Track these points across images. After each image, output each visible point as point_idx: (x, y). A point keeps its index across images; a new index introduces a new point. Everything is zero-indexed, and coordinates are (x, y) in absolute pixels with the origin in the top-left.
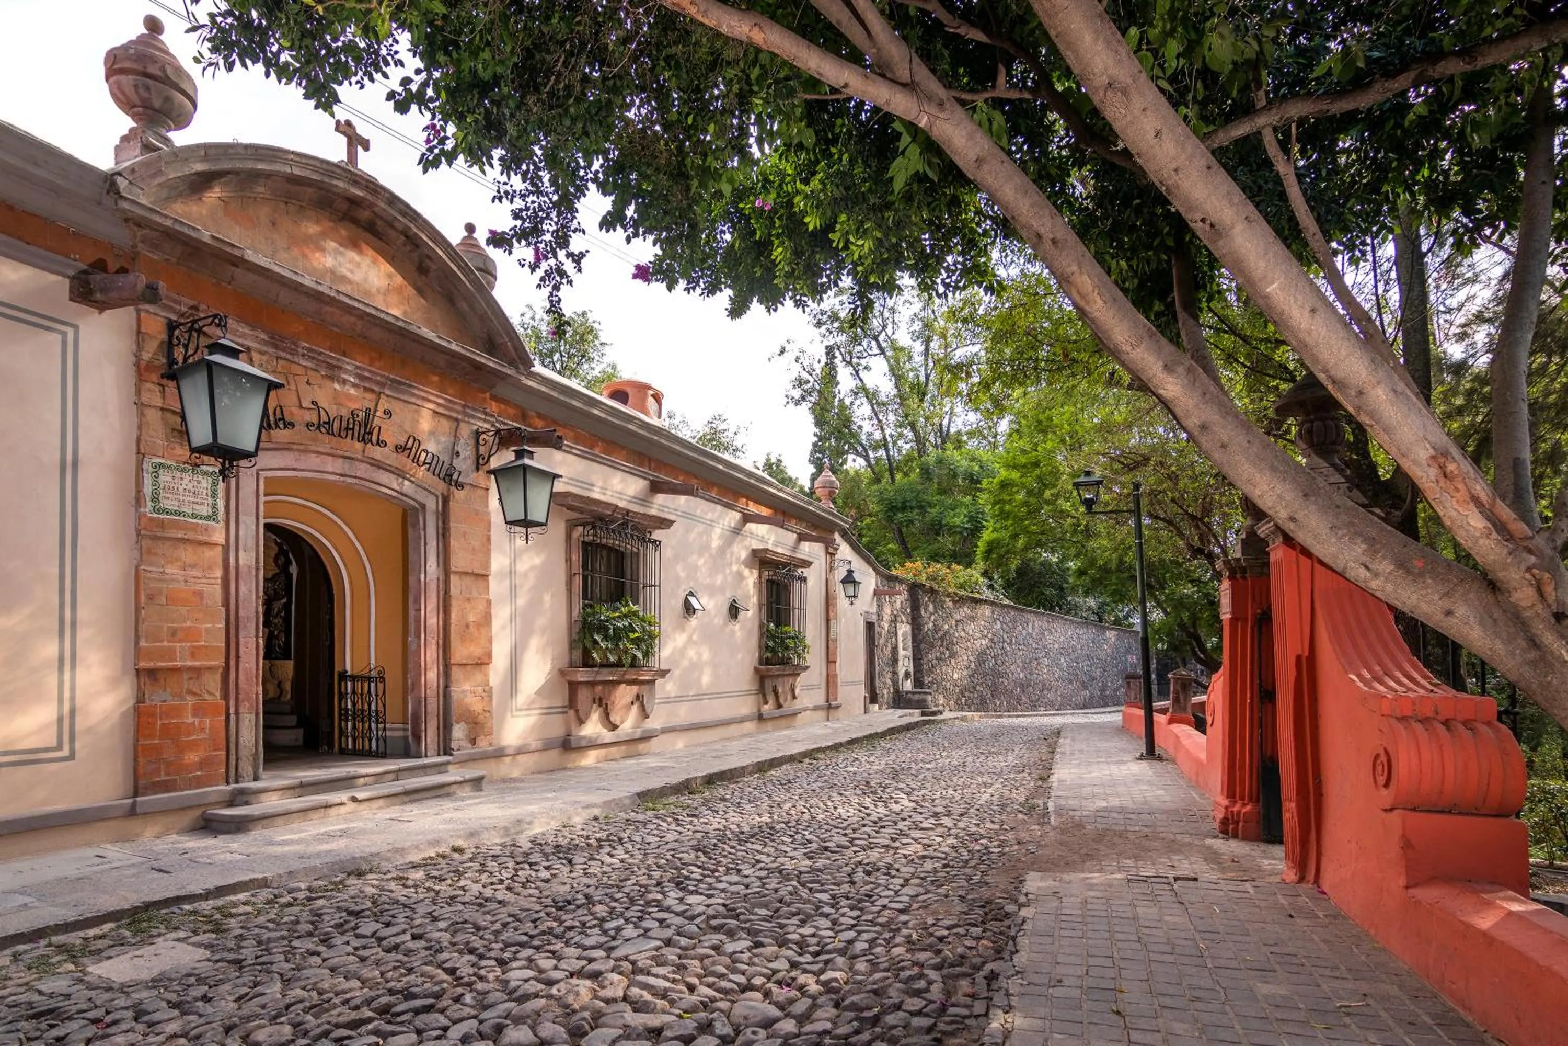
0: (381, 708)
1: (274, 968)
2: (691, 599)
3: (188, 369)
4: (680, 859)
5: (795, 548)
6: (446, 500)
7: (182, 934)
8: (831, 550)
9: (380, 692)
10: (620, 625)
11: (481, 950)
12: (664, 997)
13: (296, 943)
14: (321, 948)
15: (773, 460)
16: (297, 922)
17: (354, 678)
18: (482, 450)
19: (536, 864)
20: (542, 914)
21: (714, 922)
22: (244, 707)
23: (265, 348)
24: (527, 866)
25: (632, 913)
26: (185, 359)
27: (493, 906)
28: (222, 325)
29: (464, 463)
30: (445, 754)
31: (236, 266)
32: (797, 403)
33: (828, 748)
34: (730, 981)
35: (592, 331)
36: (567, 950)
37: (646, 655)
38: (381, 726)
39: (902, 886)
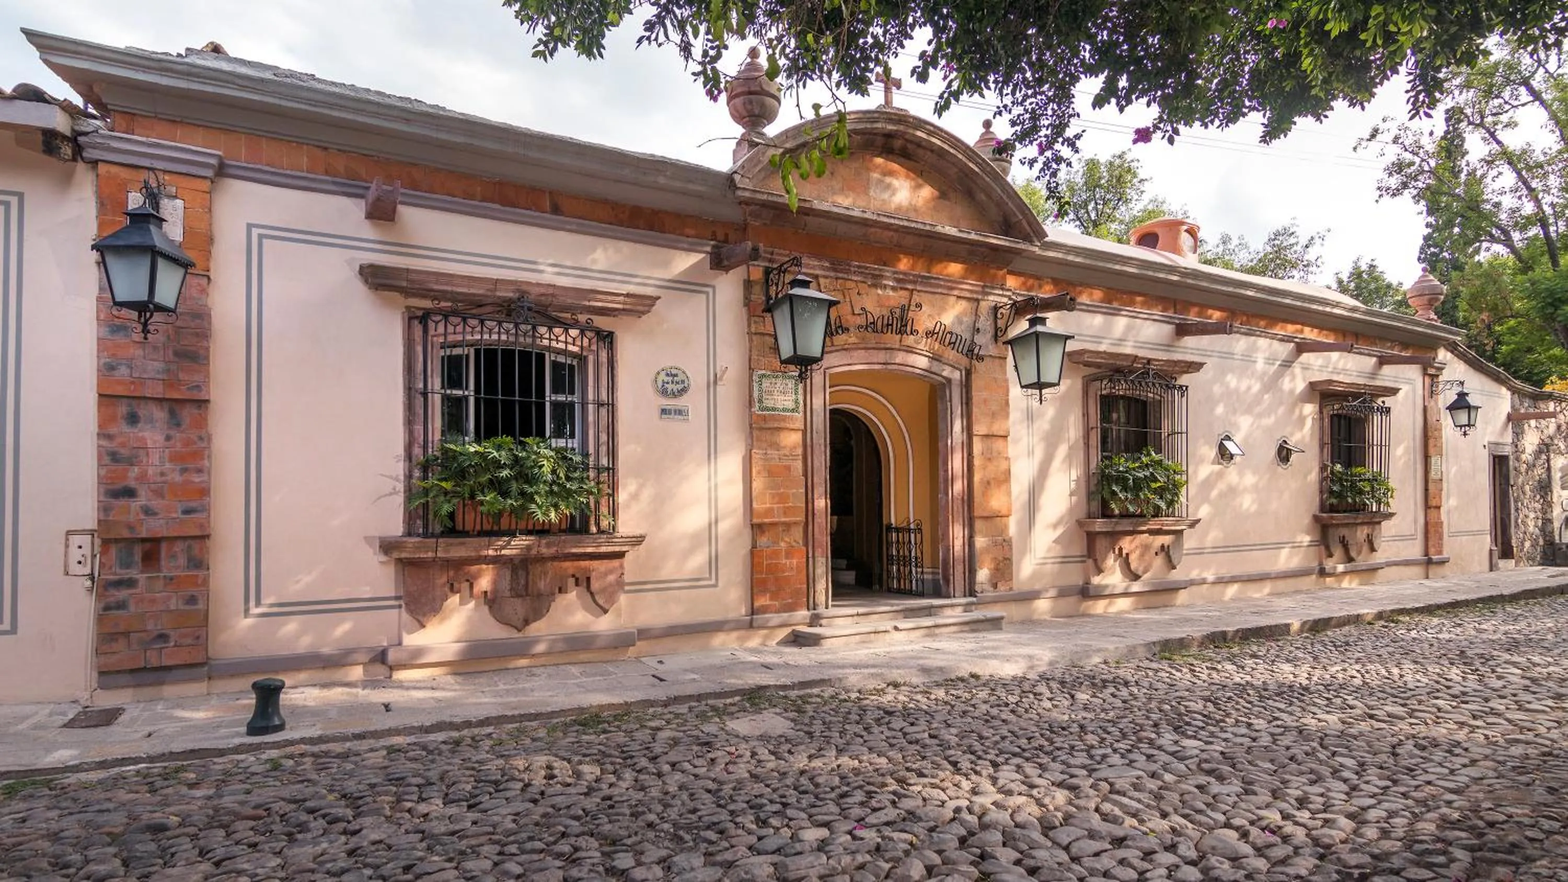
0: (919, 555)
1: (833, 741)
2: (1226, 443)
3: (778, 303)
4: (1186, 707)
5: (1373, 375)
6: (969, 373)
7: (778, 710)
8: (1432, 371)
9: (919, 542)
10: (1141, 475)
11: (980, 753)
12: (1134, 816)
13: (847, 727)
14: (864, 733)
15: (1364, 267)
16: (849, 713)
17: (898, 530)
18: (1001, 323)
19: (1040, 694)
20: (1037, 734)
21: (1205, 766)
22: (818, 552)
23: (827, 273)
24: (1031, 696)
25: (1122, 746)
26: (777, 294)
27: (996, 723)
28: (799, 265)
29: (985, 339)
30: (971, 595)
31: (808, 215)
32: (1396, 193)
33: (1417, 610)
34: (1208, 816)
35: (1129, 170)
36: (1052, 764)
37: (1170, 504)
38: (919, 570)
39: (1465, 766)
